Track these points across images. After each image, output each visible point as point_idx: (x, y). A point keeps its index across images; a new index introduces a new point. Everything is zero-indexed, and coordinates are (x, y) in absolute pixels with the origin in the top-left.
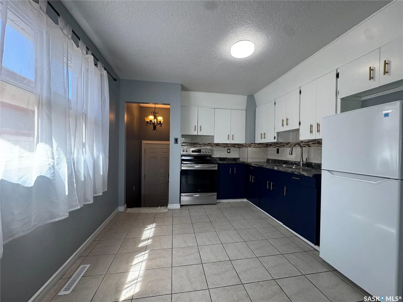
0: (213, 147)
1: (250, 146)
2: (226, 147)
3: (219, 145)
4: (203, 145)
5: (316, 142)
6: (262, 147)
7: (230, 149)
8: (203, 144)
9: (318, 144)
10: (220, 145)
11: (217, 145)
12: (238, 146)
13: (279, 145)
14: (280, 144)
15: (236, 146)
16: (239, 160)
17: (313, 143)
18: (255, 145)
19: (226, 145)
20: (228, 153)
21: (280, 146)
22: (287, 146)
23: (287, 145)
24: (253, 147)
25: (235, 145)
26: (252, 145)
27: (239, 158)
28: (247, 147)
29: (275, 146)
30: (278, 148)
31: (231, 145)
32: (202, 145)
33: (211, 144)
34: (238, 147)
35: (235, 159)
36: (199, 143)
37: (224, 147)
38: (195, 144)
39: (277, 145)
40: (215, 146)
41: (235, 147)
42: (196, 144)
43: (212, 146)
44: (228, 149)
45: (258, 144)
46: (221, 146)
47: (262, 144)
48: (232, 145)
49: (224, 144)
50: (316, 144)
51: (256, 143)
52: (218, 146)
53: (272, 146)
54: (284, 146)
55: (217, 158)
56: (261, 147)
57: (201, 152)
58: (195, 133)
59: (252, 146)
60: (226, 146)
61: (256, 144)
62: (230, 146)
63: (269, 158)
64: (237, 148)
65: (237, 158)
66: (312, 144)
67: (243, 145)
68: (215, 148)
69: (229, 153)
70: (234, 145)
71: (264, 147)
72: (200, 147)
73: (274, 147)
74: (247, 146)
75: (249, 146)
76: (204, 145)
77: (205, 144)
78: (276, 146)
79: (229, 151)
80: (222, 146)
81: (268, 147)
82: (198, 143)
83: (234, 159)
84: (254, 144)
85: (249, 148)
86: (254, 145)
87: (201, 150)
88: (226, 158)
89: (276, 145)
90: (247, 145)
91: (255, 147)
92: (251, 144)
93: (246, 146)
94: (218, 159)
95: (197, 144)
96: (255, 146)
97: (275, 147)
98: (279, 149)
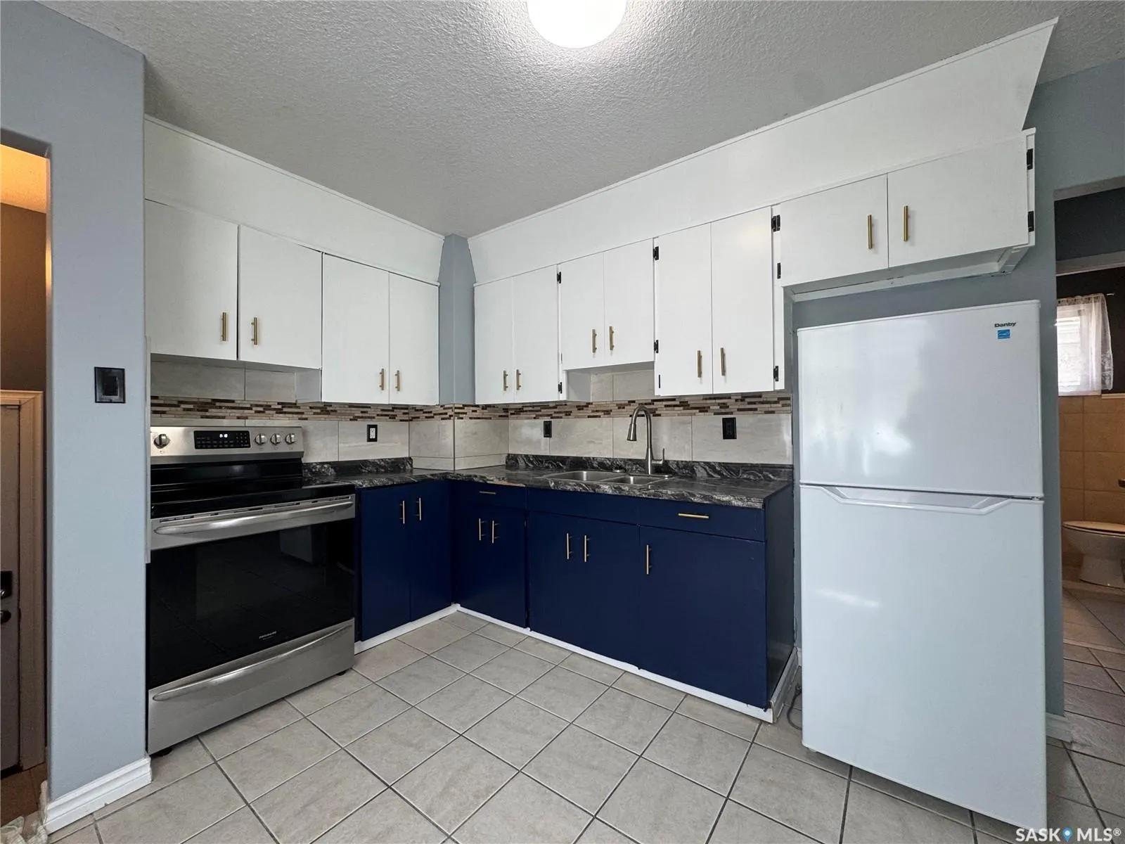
0: (306, 419)
1: (461, 416)
2: (362, 417)
3: (332, 411)
4: (256, 412)
5: (678, 403)
6: (495, 416)
7: (375, 427)
8: (257, 406)
9: (682, 408)
10: (335, 411)
11: (326, 409)
12: (404, 413)
13: (551, 411)
14: (555, 407)
15: (399, 413)
16: (411, 466)
17: (666, 406)
18: (476, 411)
19: (362, 412)
20: (370, 440)
21: (555, 413)
22: (581, 413)
23: (581, 411)
24: (471, 418)
25: (396, 412)
26: (466, 409)
27: (410, 458)
28: (449, 418)
29: (537, 415)
30: (548, 419)
31: (380, 413)
32: (250, 409)
33: (298, 407)
34: (406, 417)
35: (397, 465)
36: (233, 401)
37: (355, 419)
38: (214, 403)
39: (542, 410)
40: (315, 413)
41: (393, 417)
42: (218, 404)
43: (300, 416)
44: (370, 427)
45: (483, 409)
46: (342, 414)
47: (493, 406)
48: (383, 410)
49: (351, 406)
50: (676, 408)
51: (477, 404)
52: (328, 413)
53: (522, 415)
54: (568, 414)
55: (326, 466)
56: (490, 418)
57: (249, 443)
58: (226, 352)
59: (466, 413)
60: (361, 415)
61: (478, 406)
62: (378, 415)
63: (512, 451)
64: (401, 421)
65: (403, 458)
66: (665, 409)
67: (431, 412)
68: (314, 424)
69: (375, 440)
70: (391, 412)
71: (500, 416)
72: (240, 423)
73: (534, 416)
74: (452, 413)
75: (459, 415)
76: (261, 409)
77: (268, 407)
78: (538, 413)
79: (373, 436)
80: (345, 414)
81: (507, 416)
82: (228, 404)
83: (392, 462)
84: (472, 406)
85: (457, 421)
86: (473, 411)
87: (248, 432)
88: (365, 463)
89: (537, 411)
90: (450, 412)
91: (475, 418)
92: (464, 406)
93: (446, 414)
94: (332, 470)
95: (220, 407)
96: (475, 415)
97: (535, 418)
98: (550, 422)
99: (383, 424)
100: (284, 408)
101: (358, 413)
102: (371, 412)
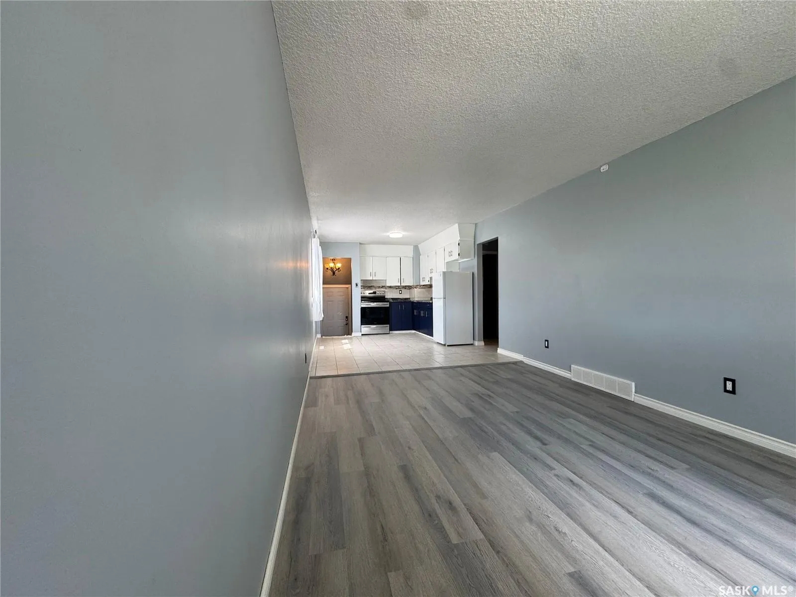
2: (398, 289)
11: (390, 287)
18: (421, 287)
25: (405, 287)
27: (410, 298)
34: (409, 288)
35: (406, 299)
36: (374, 286)
38: (371, 286)
43: (386, 288)
57: (376, 294)
58: (371, 278)
59: (418, 287)
67: (412, 286)
68: (388, 290)
72: (375, 290)
76: (379, 287)
79: (401, 292)
80: (394, 288)
88: (399, 298)
93: (415, 287)
94: (390, 299)
99: (403, 290)
100: (383, 287)
101: (397, 287)
102: (401, 287)
